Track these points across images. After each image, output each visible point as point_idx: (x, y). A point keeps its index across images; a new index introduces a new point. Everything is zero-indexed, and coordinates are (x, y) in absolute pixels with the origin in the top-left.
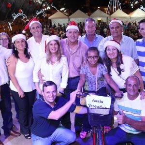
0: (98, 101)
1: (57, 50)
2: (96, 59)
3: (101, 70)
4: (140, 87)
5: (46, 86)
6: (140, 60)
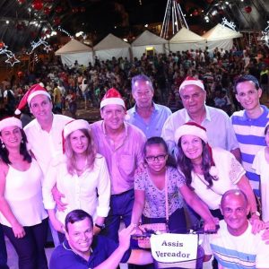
0: (174, 244)
1: (86, 147)
2: (162, 161)
3: (174, 180)
4: (248, 209)
5: (72, 222)
6: (242, 151)
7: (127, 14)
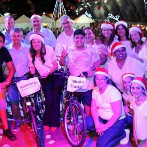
7: (34, 6)
